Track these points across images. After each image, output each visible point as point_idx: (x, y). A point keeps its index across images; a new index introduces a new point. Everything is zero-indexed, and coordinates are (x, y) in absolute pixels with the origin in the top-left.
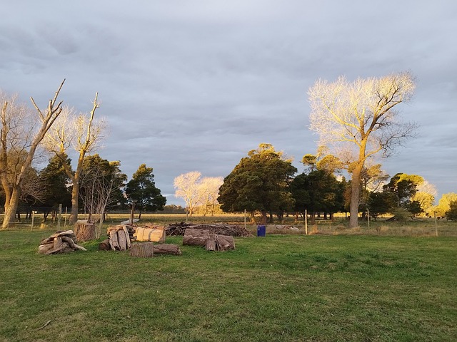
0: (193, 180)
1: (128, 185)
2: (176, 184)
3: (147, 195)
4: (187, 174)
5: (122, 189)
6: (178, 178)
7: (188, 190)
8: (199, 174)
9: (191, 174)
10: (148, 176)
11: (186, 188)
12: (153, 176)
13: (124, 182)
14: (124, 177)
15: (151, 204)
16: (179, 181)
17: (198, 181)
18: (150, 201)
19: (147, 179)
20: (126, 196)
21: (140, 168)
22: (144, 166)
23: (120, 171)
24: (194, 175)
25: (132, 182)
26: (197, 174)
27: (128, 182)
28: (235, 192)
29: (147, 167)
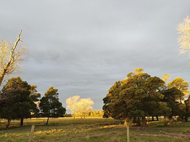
0: (76, 100)
1: (41, 100)
2: (67, 102)
3: (53, 107)
4: (73, 97)
5: (36, 103)
6: (68, 99)
7: (73, 105)
8: (79, 97)
9: (75, 97)
10: (55, 94)
11: (72, 104)
12: (58, 94)
13: (39, 98)
14: (39, 95)
15: (56, 113)
16: (69, 101)
17: (78, 100)
18: (55, 111)
19: (54, 96)
20: (39, 108)
21: (50, 89)
22: (52, 88)
23: (36, 91)
24: (76, 98)
25: (43, 98)
26: (78, 97)
27: (41, 98)
28: (124, 102)
29: (54, 89)
